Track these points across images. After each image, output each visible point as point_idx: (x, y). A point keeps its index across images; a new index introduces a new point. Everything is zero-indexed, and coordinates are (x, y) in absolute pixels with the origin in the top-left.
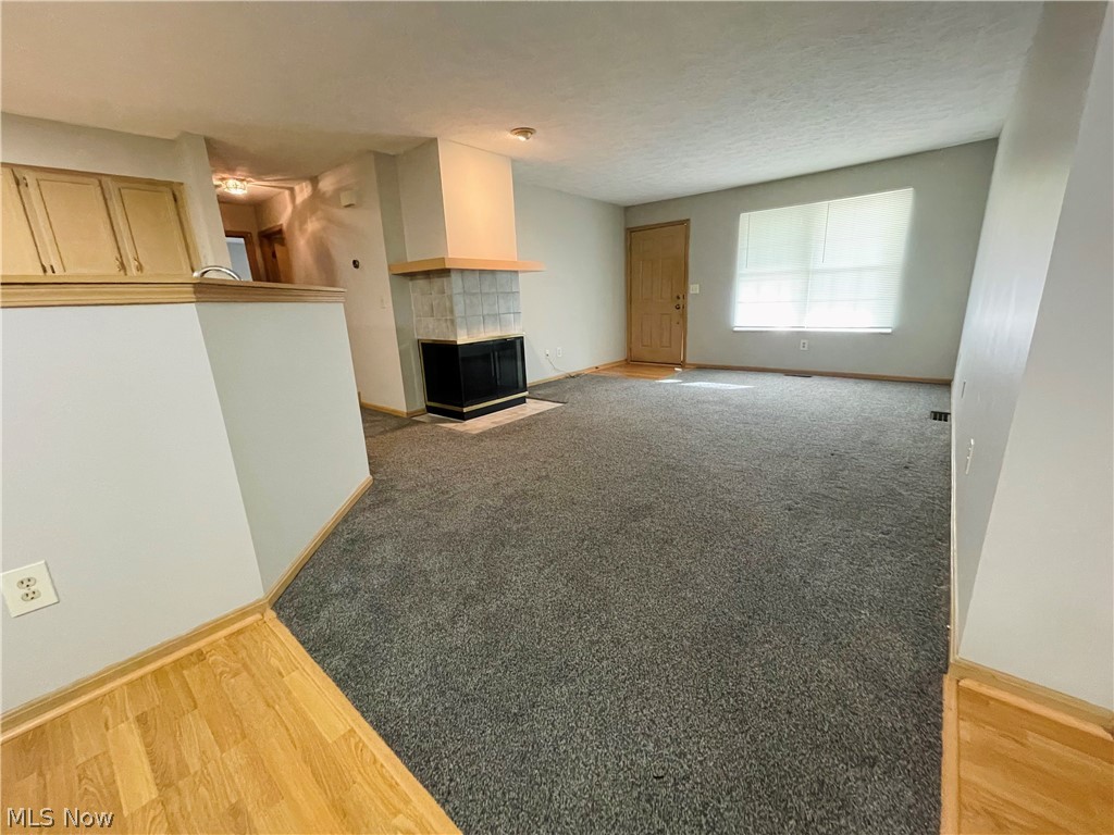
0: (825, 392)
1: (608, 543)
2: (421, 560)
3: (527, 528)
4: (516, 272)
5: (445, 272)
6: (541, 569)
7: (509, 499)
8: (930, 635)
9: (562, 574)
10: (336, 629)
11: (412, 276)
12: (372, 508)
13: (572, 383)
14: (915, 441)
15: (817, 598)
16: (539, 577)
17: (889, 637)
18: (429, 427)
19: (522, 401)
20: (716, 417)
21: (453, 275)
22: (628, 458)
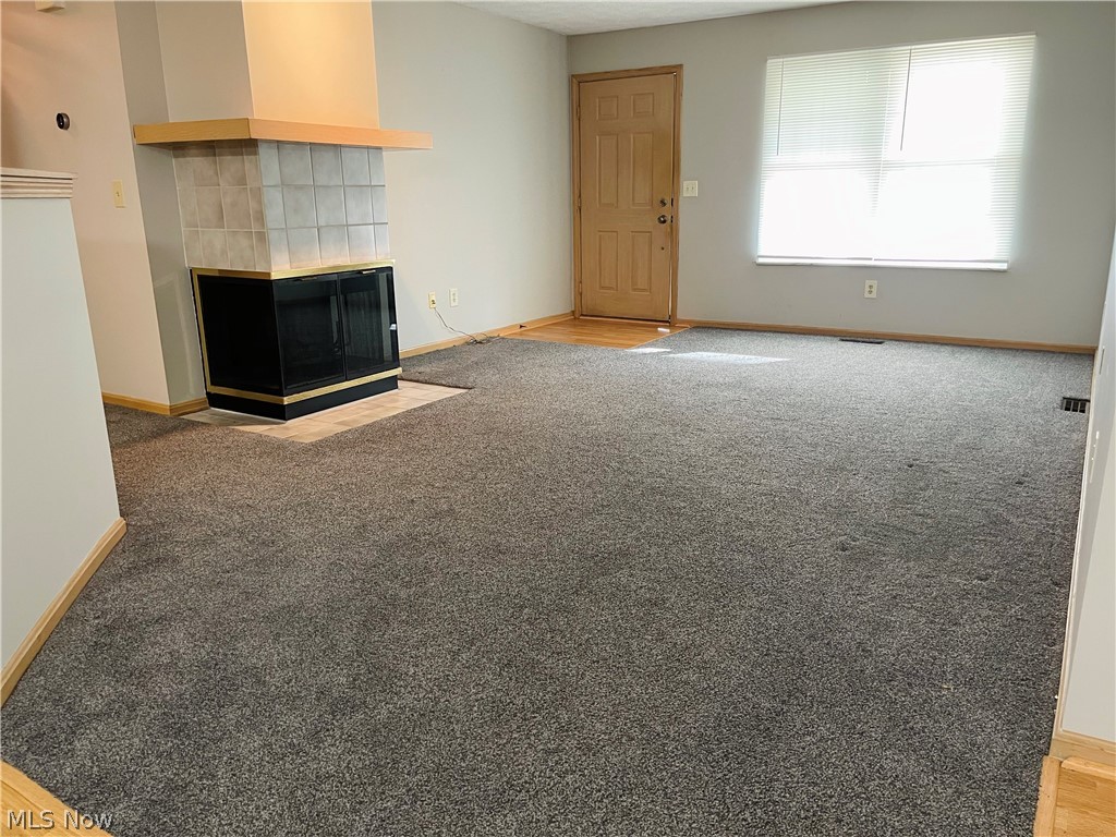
0: (903, 368)
1: (566, 610)
2: (245, 653)
3: (425, 593)
4: (380, 148)
5: (248, 145)
6: (455, 654)
7: (389, 550)
8: (1033, 709)
9: (491, 660)
10: (109, 766)
11: (178, 148)
12: (132, 571)
13: (480, 353)
14: (1036, 444)
15: (881, 671)
16: (453, 666)
17: (978, 716)
18: (219, 432)
19: (391, 384)
20: (729, 409)
21: (262, 150)
22: (588, 478)
